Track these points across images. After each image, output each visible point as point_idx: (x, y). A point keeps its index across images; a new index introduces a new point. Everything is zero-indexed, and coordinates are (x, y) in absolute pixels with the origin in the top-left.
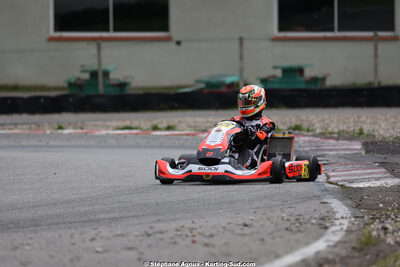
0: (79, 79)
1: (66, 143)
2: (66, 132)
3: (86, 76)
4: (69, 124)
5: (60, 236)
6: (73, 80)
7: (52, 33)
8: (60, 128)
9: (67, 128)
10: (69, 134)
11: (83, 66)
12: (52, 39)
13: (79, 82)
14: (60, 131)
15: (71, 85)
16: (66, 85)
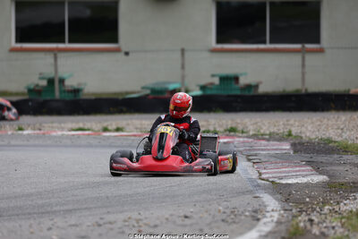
0: (37, 85)
1: (26, 143)
2: (25, 132)
3: (44, 83)
4: (29, 125)
5: (20, 226)
6: (32, 87)
7: (14, 44)
8: (21, 129)
9: (27, 129)
10: (29, 134)
11: (41, 74)
12: (13, 50)
13: (37, 88)
14: (20, 132)
15: (30, 91)
16: (26, 91)
